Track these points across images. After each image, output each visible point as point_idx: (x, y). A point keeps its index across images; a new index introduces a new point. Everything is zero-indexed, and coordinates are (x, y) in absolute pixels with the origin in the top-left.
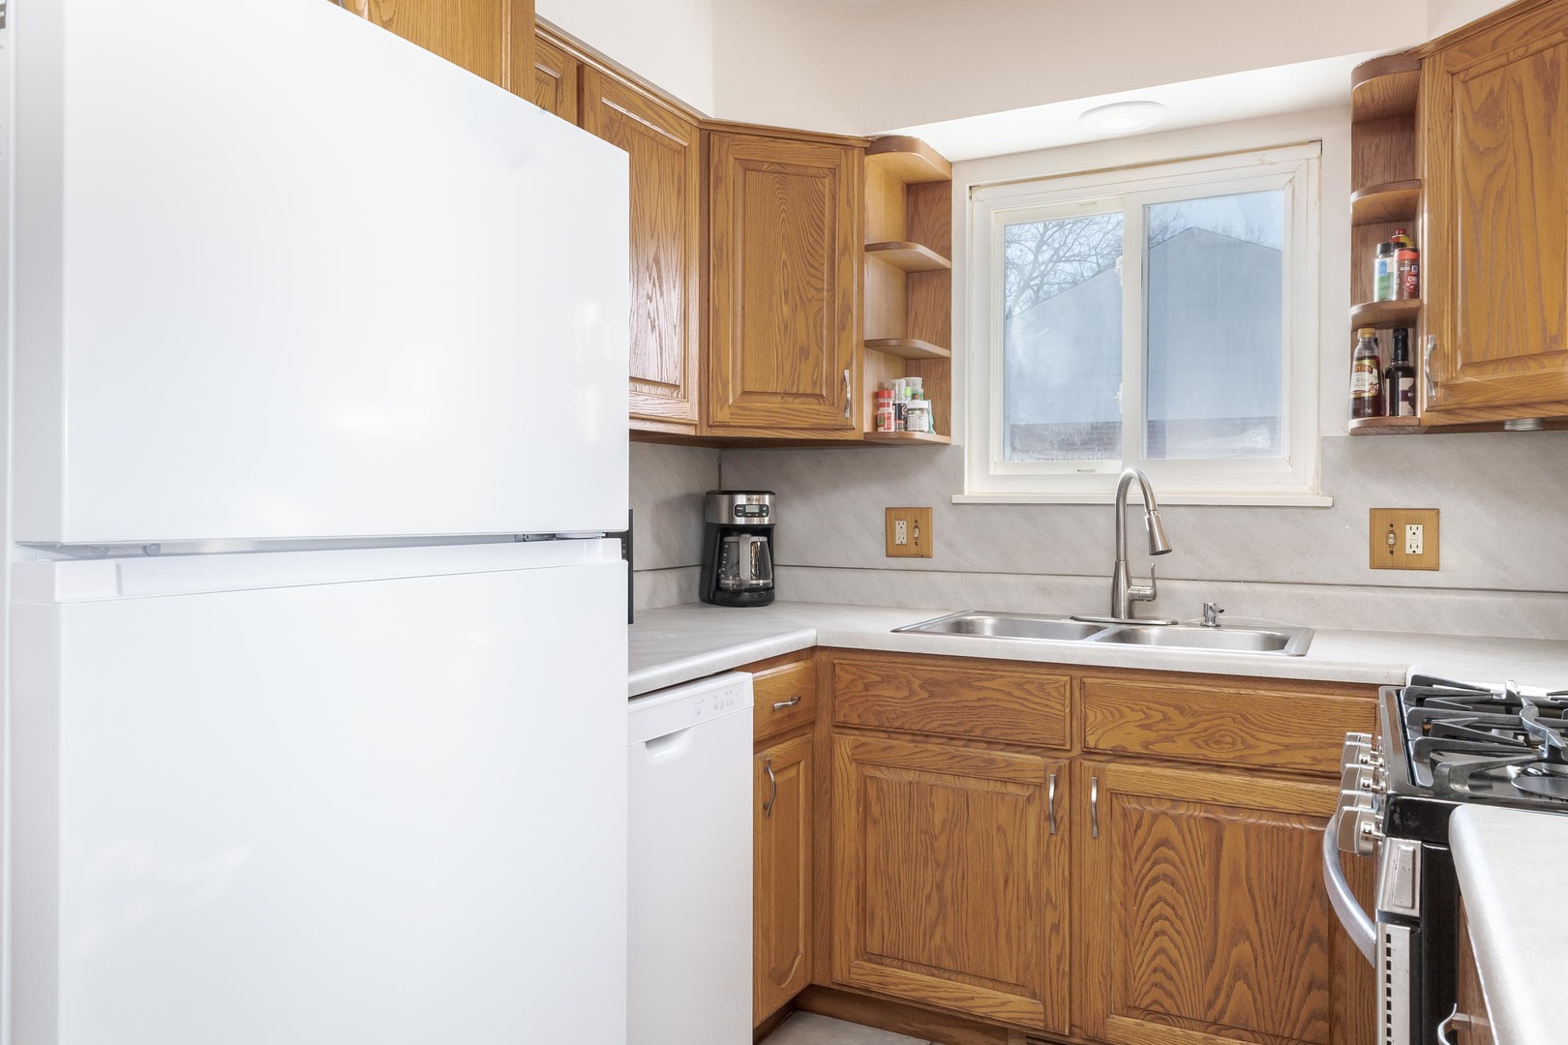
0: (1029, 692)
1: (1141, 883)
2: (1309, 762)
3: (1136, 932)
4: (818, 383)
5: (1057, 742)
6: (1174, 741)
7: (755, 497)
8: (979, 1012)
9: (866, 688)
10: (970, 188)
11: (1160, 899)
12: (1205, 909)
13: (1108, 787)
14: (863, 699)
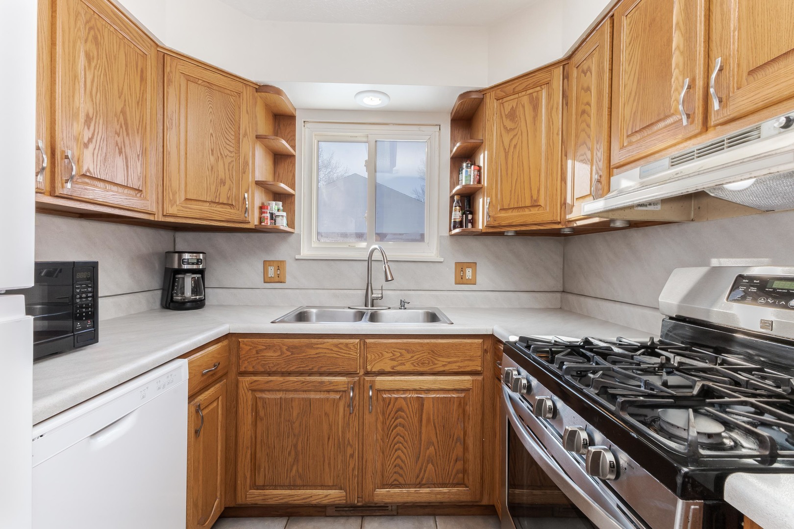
0: (341, 349)
1: (390, 429)
2: (457, 368)
3: (387, 451)
4: (231, 198)
5: (353, 370)
6: (405, 365)
7: (194, 255)
8: (314, 502)
9: (257, 353)
10: (304, 122)
11: (398, 434)
12: (416, 436)
13: (376, 388)
14: (256, 358)
